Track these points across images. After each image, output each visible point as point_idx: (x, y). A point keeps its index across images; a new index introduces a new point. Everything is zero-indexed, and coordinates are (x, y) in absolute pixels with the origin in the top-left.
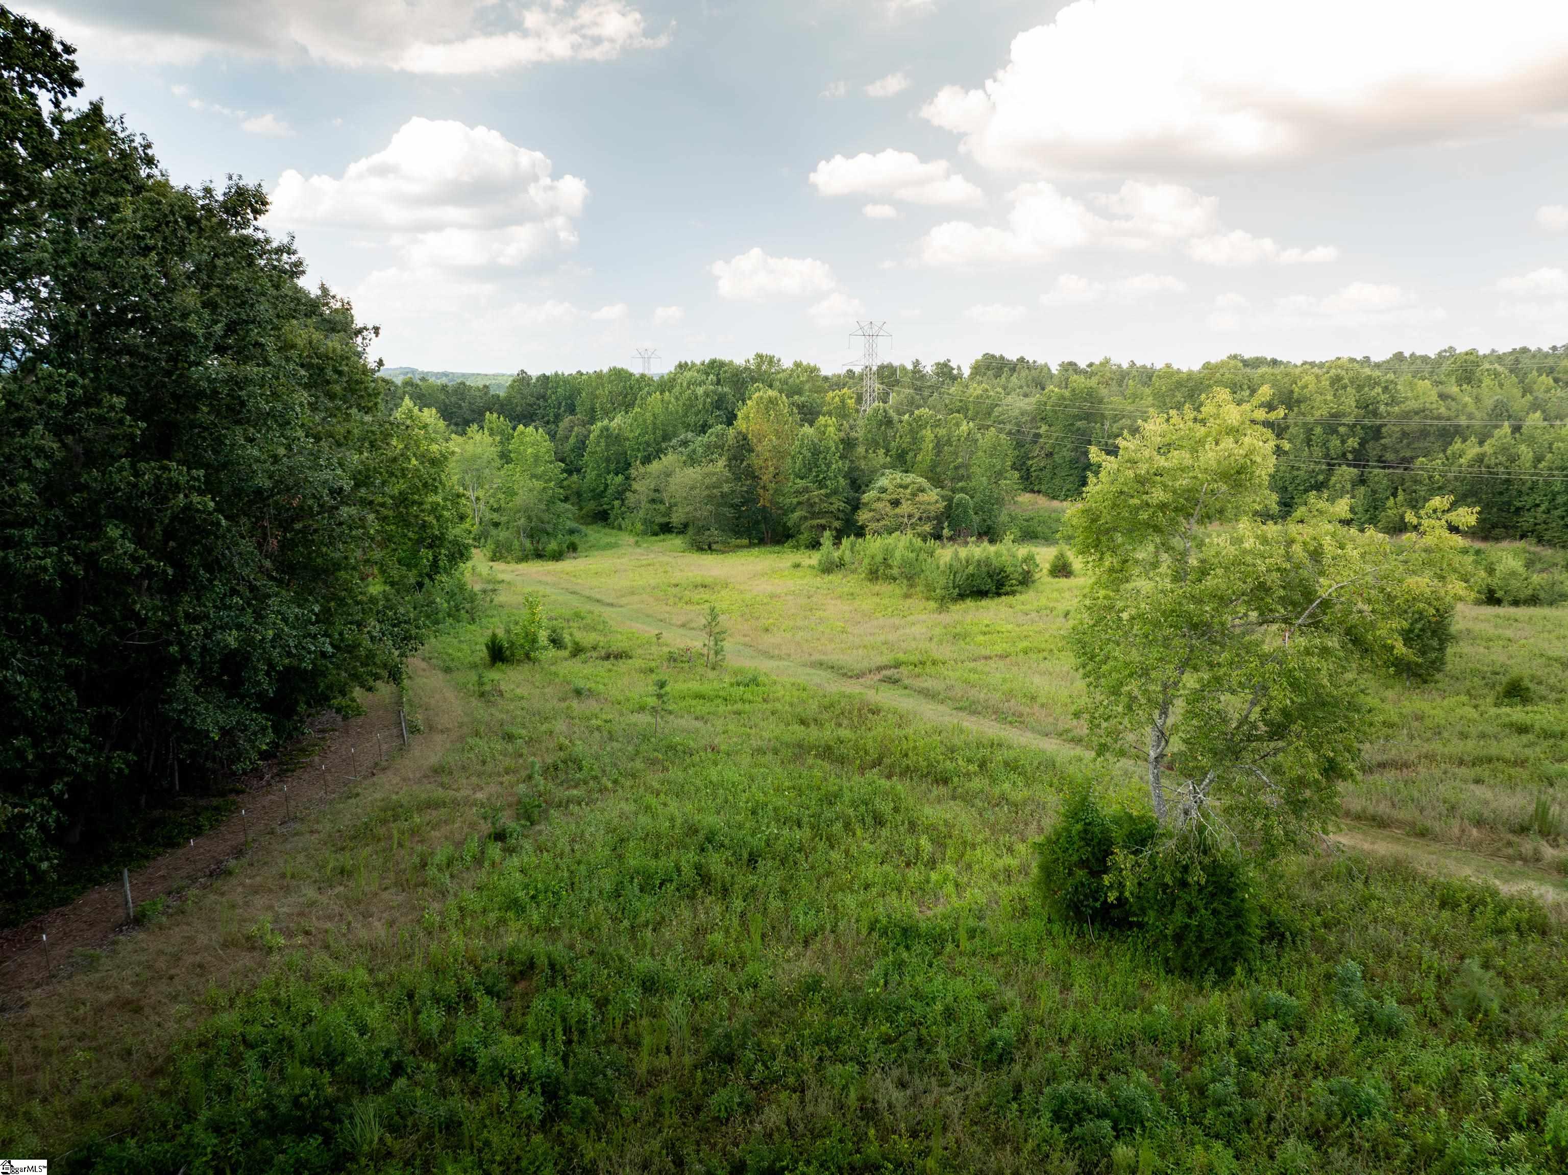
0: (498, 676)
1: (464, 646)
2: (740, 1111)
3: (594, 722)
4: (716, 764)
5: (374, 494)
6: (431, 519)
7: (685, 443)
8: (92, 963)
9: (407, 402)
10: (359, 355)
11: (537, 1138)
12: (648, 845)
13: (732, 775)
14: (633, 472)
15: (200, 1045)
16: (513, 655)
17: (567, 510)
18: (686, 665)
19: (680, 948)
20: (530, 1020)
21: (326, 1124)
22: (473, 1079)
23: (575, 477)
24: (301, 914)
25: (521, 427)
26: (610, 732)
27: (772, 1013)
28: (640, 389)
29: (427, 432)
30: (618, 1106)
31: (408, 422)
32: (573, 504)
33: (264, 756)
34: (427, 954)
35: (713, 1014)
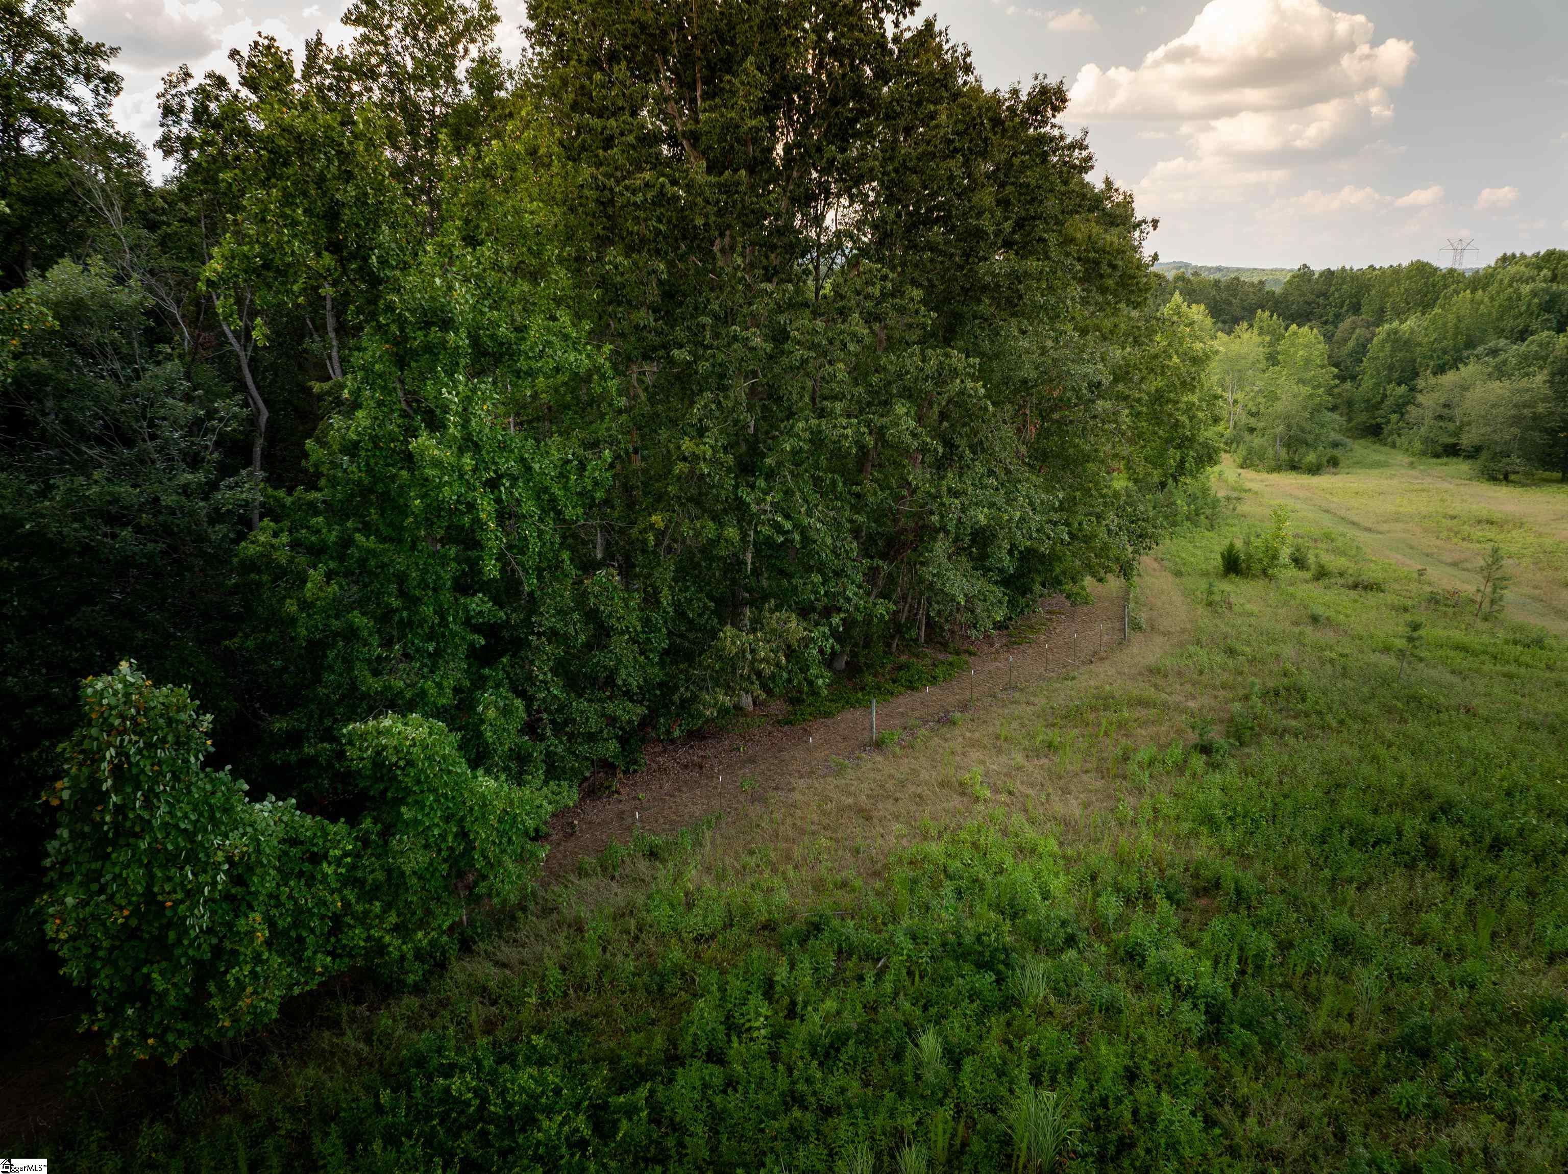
0: (1229, 587)
1: (1199, 552)
2: (1426, 1113)
3: (1327, 653)
4: (1468, 728)
5: (1131, 389)
6: (1184, 419)
7: (1494, 352)
8: (839, 771)
9: (1177, 297)
10: (1135, 249)
11: (1193, 1053)
12: (1368, 798)
13: (1485, 743)
14: (1420, 383)
15: (911, 863)
16: (1249, 568)
17: (1334, 421)
18: (1450, 610)
19: (1385, 916)
20: (1206, 939)
21: (1001, 967)
22: (1140, 975)
23: (1348, 385)
24: (1008, 775)
25: (1294, 327)
26: (1344, 668)
27: (1488, 1023)
28: (1446, 286)
29: (1193, 330)
30: (1283, 1054)
31: (1175, 318)
32: (1341, 415)
33: (998, 626)
34: (1115, 843)
35: (1413, 999)
